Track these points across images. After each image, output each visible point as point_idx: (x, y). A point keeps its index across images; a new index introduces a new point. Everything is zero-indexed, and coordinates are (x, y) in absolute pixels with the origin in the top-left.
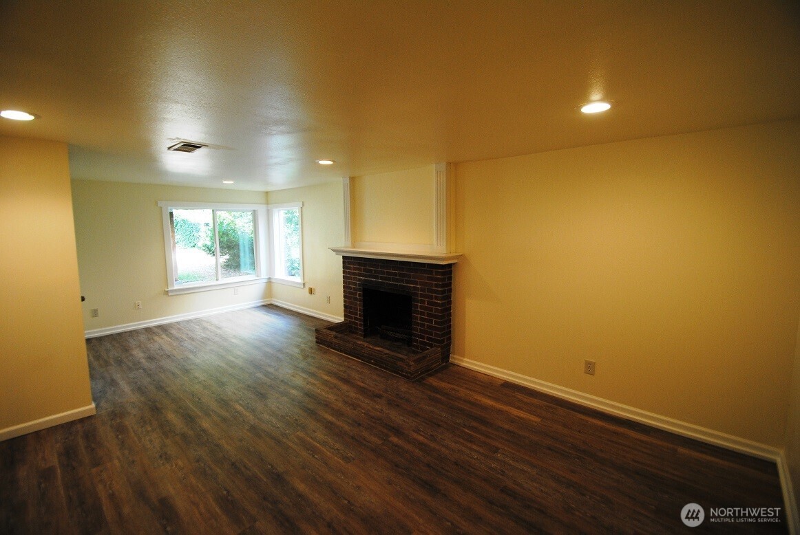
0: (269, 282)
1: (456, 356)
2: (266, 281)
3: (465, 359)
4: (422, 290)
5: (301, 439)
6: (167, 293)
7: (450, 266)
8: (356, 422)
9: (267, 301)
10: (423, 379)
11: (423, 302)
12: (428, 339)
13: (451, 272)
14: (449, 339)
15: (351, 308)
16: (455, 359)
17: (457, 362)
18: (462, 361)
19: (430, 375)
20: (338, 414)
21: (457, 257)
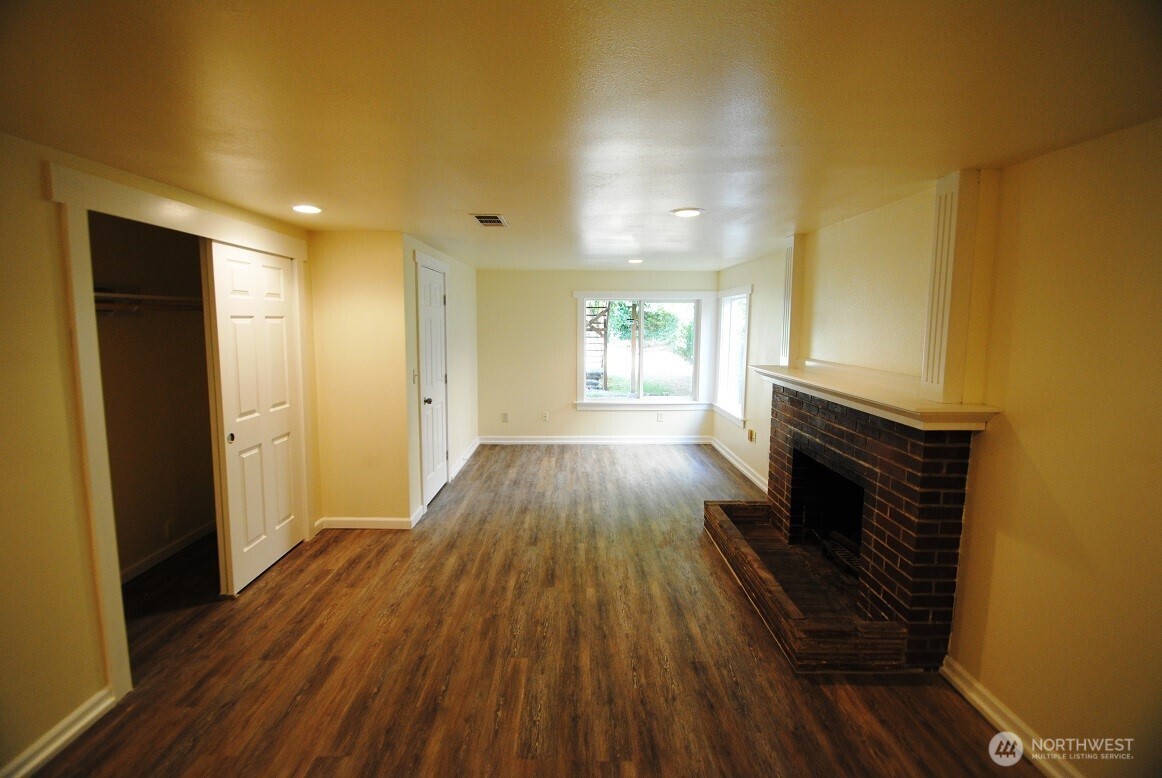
0: (711, 411)
1: (958, 667)
2: (704, 407)
3: (979, 686)
4: (884, 480)
5: (516, 671)
6: (575, 405)
7: (965, 436)
8: (610, 693)
9: (706, 439)
10: (829, 680)
11: (883, 508)
12: (886, 595)
13: (965, 453)
14: (948, 617)
15: (777, 480)
16: (953, 669)
17: (957, 681)
18: (971, 686)
19: (853, 680)
20: (604, 661)
21: (986, 418)
